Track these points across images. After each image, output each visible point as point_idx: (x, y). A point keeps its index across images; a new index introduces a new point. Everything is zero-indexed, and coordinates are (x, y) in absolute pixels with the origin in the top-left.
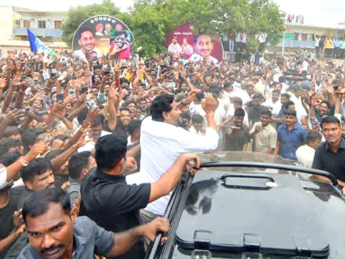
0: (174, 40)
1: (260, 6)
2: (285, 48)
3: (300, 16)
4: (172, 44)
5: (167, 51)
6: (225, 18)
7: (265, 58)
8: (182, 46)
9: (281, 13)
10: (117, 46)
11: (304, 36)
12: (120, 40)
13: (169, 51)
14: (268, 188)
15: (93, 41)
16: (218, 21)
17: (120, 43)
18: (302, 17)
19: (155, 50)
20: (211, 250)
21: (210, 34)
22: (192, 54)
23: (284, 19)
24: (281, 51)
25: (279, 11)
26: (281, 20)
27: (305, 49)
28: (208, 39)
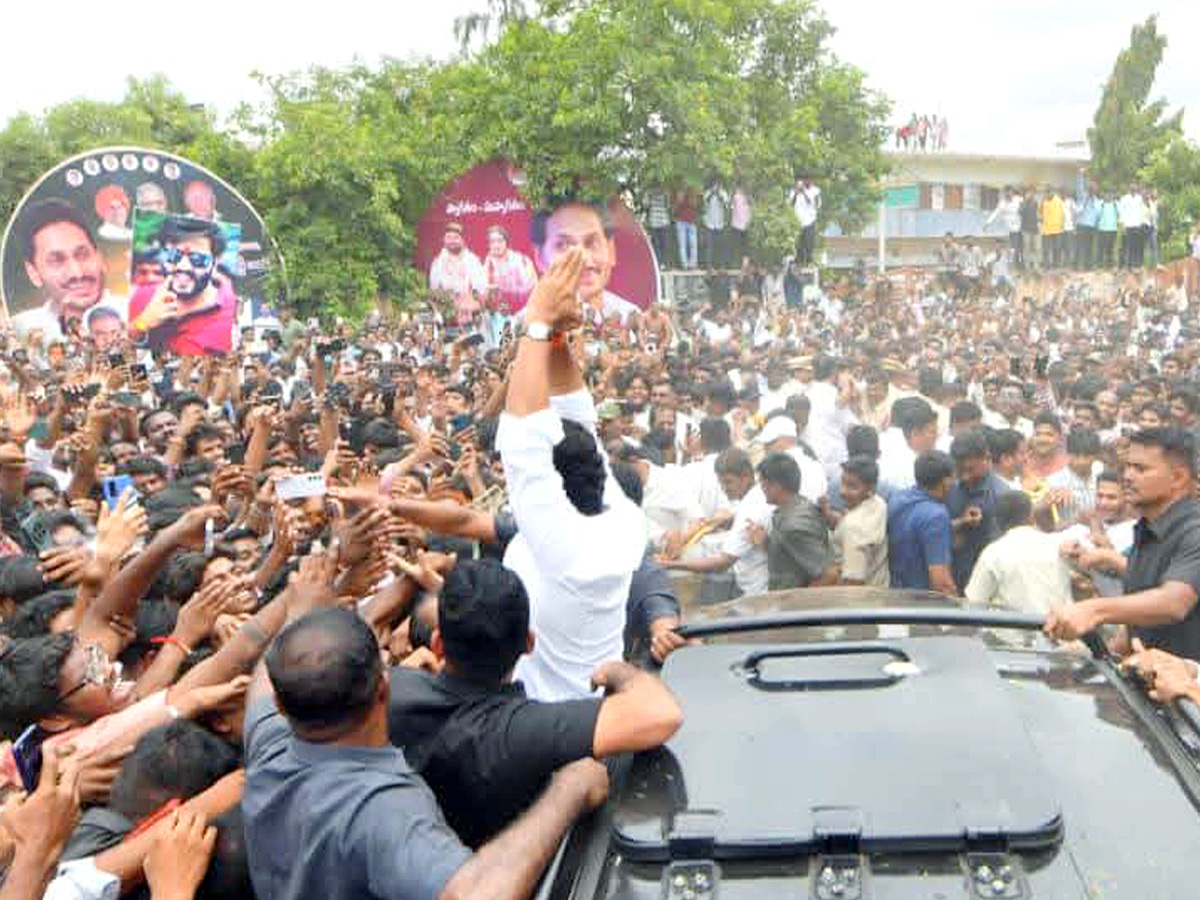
0: (452, 238)
1: (786, 80)
2: (889, 241)
3: (935, 117)
4: (445, 253)
5: (428, 284)
6: (652, 133)
7: (821, 285)
8: (488, 259)
9: (871, 100)
10: (171, 288)
11: (954, 194)
12: (185, 264)
13: (434, 285)
14: (891, 681)
15: (93, 265)
16: (624, 146)
17: (183, 277)
18: (939, 121)
19: (373, 286)
20: (718, 860)
21: (594, 204)
23: (886, 128)
24: (875, 253)
25: (863, 92)
26: (875, 129)
27: (969, 242)
28: (592, 226)
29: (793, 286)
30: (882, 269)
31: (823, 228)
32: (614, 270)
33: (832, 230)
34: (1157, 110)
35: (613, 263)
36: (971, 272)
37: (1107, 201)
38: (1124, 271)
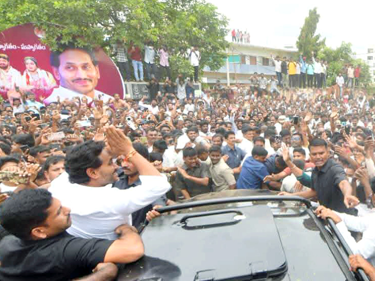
2: (231, 74)
3: (245, 33)
7: (203, 90)
9: (219, 18)
11: (253, 60)
18: (247, 34)
22: (55, 87)
23: (226, 30)
24: (226, 78)
25: (216, 14)
26: (222, 30)
27: (262, 76)
28: (86, 59)
29: (190, 90)
30: (229, 85)
31: (203, 67)
32: (99, 80)
33: (206, 69)
34: (318, 37)
35: (99, 77)
36: (263, 87)
37: (309, 64)
38: (316, 89)
